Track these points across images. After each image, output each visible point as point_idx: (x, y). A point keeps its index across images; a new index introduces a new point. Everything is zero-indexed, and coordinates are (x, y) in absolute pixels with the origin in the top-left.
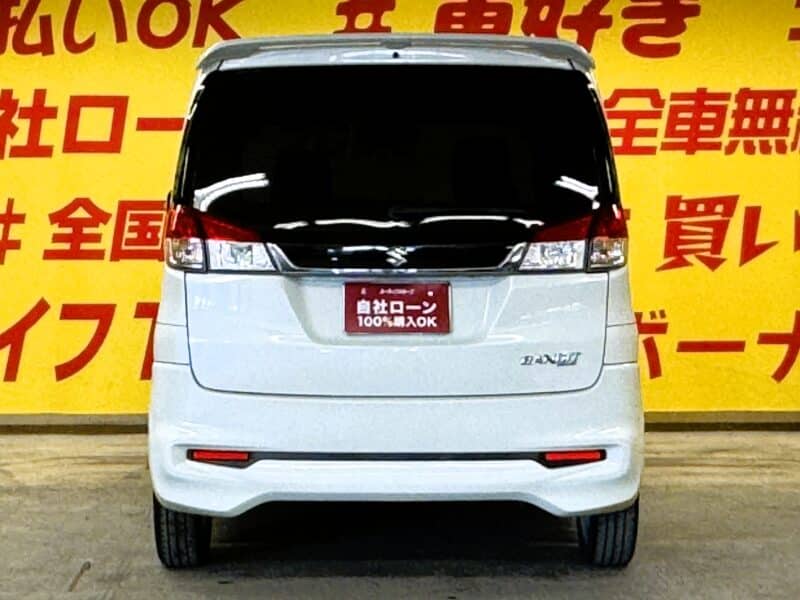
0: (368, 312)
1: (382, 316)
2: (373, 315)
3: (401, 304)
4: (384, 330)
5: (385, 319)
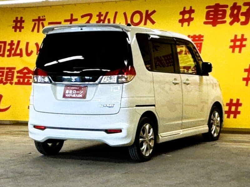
2: (69, 93)
3: (75, 91)
4: (71, 97)
5: (71, 95)
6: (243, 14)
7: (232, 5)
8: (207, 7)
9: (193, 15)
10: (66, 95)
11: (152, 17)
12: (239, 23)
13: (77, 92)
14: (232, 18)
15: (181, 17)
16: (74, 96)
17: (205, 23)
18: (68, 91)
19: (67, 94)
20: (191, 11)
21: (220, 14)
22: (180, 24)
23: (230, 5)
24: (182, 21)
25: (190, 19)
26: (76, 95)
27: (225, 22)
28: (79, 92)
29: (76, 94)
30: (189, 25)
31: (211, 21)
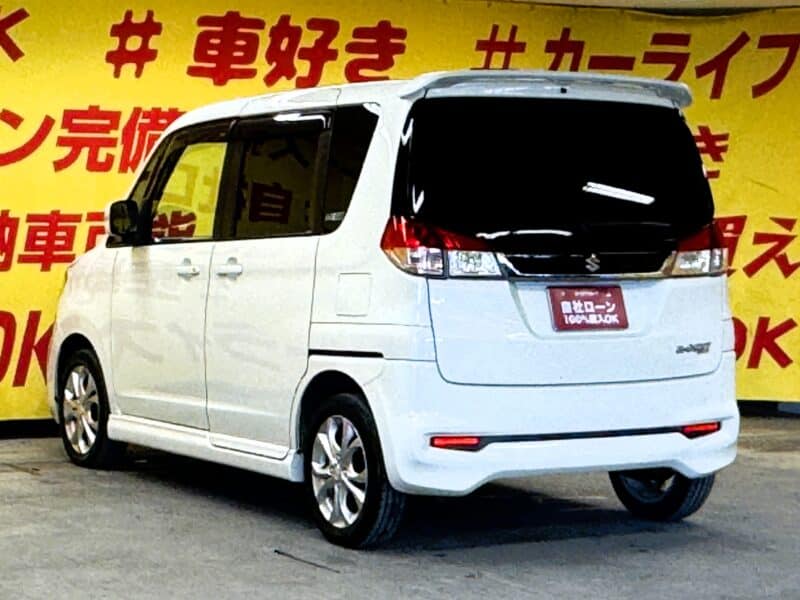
0: (570, 311)
1: (580, 314)
2: (574, 313)
3: (591, 303)
4: (584, 327)
5: (583, 318)
6: (305, 54)
7: (275, 23)
8: (203, 21)
9: (154, 42)
10: (566, 317)
11: (12, 33)
12: (293, 81)
13: (598, 307)
14: (274, 64)
15: (114, 44)
16: (593, 320)
17: (193, 71)
18: (568, 304)
19: (568, 315)
20: (150, 28)
21: (240, 48)
22: (111, 67)
23: (272, 22)
24: (117, 58)
25: (144, 56)
26: (598, 319)
27: (251, 74)
28: (603, 307)
29: (597, 312)
30: (138, 74)
31: (213, 65)
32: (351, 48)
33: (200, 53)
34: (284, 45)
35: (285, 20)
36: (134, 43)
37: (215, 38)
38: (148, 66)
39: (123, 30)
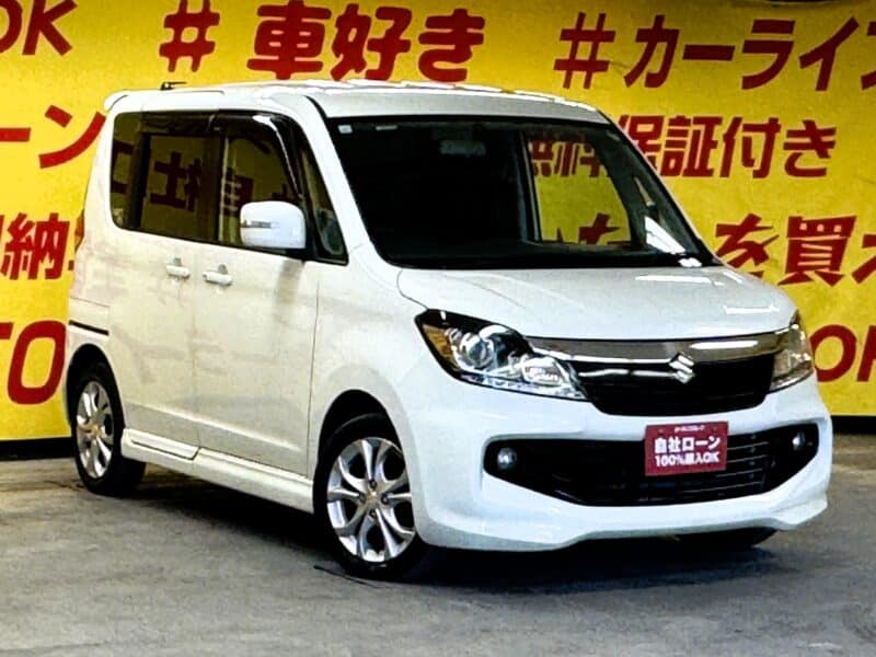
6: (374, 45)
7: (342, 11)
8: (264, 11)
9: (211, 34)
11: (60, 25)
12: (363, 73)
14: (342, 56)
15: (168, 36)
17: (253, 65)
20: (207, 19)
21: (304, 39)
22: (166, 61)
23: (338, 11)
24: (172, 51)
25: (201, 49)
27: (316, 67)
30: (195, 67)
31: (275, 58)
32: (424, 39)
33: (262, 44)
34: (352, 36)
35: (352, 8)
36: (190, 35)
37: (277, 29)
38: (205, 59)
39: (177, 21)
